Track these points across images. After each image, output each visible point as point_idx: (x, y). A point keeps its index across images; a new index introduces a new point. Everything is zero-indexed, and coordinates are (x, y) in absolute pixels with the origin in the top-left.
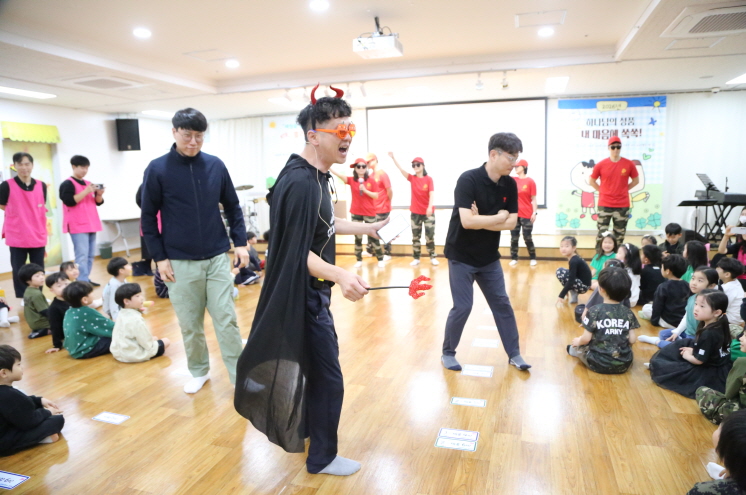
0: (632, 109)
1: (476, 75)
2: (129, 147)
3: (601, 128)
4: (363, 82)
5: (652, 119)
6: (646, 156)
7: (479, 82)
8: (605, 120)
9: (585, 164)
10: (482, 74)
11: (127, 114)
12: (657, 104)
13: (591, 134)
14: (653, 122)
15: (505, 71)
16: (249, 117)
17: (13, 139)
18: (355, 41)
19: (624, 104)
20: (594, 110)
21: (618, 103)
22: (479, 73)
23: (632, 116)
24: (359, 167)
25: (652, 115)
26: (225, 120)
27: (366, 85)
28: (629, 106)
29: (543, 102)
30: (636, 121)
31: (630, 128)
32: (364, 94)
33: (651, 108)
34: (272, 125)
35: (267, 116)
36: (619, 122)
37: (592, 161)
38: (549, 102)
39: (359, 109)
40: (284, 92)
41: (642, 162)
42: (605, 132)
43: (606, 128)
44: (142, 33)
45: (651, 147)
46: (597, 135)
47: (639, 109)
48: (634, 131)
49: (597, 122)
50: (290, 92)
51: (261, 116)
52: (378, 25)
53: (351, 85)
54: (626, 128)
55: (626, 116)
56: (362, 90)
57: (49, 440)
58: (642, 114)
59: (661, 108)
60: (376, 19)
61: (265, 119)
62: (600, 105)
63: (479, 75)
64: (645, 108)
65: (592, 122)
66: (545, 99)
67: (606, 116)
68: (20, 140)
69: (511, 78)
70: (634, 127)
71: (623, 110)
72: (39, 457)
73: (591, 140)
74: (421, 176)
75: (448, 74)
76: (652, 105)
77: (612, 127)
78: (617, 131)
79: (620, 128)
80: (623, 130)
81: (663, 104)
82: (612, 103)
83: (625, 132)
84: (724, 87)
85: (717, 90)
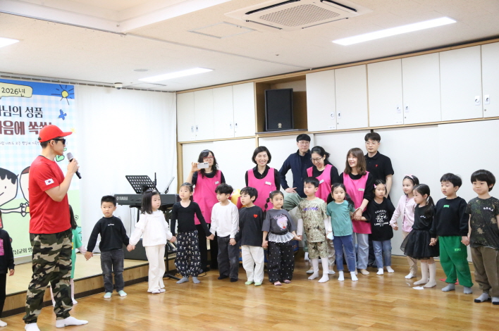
0: (39, 97)
3: (2, 119)
5: (61, 111)
8: (7, 108)
12: (65, 94)
14: (62, 116)
19: (29, 90)
21: (21, 87)
23: (39, 106)
25: (61, 107)
28: (34, 93)
30: (44, 113)
31: (39, 120)
33: (60, 98)
36: (24, 114)
42: (8, 124)
43: (9, 119)
47: (46, 97)
54: (33, 120)
55: (32, 105)
58: (50, 105)
59: (69, 100)
64: (53, 98)
67: (8, 103)
70: (43, 120)
71: (28, 99)
76: (60, 95)
77: (15, 118)
78: (22, 124)
79: (27, 121)
80: (31, 123)
81: (71, 95)
82: (15, 87)
83: (33, 126)
84: (127, 84)
85: (120, 86)
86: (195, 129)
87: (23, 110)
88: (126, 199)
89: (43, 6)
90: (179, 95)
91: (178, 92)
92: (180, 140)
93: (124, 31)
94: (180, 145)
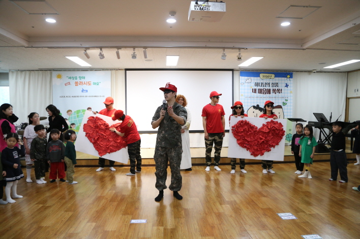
0: (277, 78)
1: (222, 50)
3: (262, 88)
5: (286, 84)
6: (284, 103)
7: (224, 54)
8: (264, 84)
9: (254, 107)
10: (226, 50)
12: (288, 76)
13: (257, 91)
14: (287, 86)
16: (41, 70)
19: (273, 76)
20: (259, 78)
21: (270, 75)
23: (277, 82)
25: (286, 82)
26: (22, 71)
28: (275, 77)
29: (231, 72)
30: (279, 85)
31: (276, 88)
34: (59, 77)
35: (54, 70)
36: (271, 85)
37: (258, 105)
38: (234, 72)
41: (283, 107)
42: (264, 90)
43: (265, 88)
45: (287, 99)
46: (260, 91)
47: (280, 78)
48: (278, 90)
49: (260, 85)
51: (51, 70)
54: (274, 88)
55: (274, 82)
56: (145, 53)
58: (282, 81)
59: (290, 79)
61: (53, 72)
62: (261, 75)
63: (224, 50)
64: (283, 78)
65: (257, 84)
66: (232, 70)
67: (264, 81)
70: (278, 88)
71: (273, 79)
73: (257, 94)
75: (206, 47)
76: (287, 77)
77: (267, 88)
78: (270, 90)
79: (271, 88)
80: (273, 90)
81: (291, 77)
82: (267, 75)
83: (274, 90)
84: (319, 70)
85: (315, 71)
86: (356, 91)
87: (270, 84)
88: (313, 124)
89: (268, 43)
90: (349, 74)
91: (348, 73)
92: (348, 96)
93: (304, 48)
94: (348, 99)
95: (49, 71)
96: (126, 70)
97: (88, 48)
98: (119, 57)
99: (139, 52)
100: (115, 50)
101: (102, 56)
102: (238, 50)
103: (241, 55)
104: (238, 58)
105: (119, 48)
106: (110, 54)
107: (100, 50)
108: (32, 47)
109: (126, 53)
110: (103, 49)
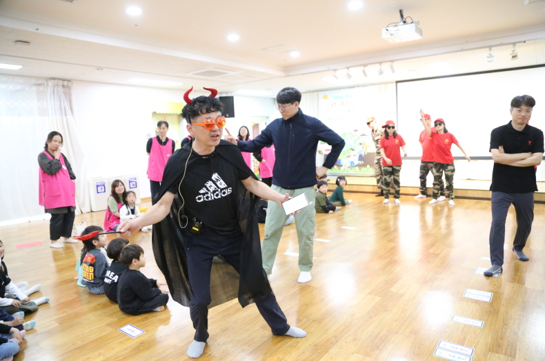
1: (488, 49)
2: (227, 115)
4: (392, 61)
7: (490, 54)
10: (493, 48)
11: (227, 93)
15: (514, 44)
16: (309, 92)
17: (157, 112)
18: (384, 30)
22: (490, 47)
24: (389, 128)
27: (395, 64)
32: (393, 71)
34: (325, 97)
35: (321, 90)
39: (391, 83)
40: (333, 72)
44: (233, 38)
50: (337, 72)
51: (317, 91)
52: (402, 16)
53: (383, 65)
56: (392, 67)
57: (158, 309)
60: (401, 11)
61: (320, 93)
63: (490, 49)
68: (162, 113)
69: (521, 50)
72: (151, 319)
74: (442, 132)
75: (462, 50)
95: (316, 93)
96: (397, 82)
97: (335, 70)
98: (366, 75)
99: (386, 67)
100: (362, 68)
101: (349, 76)
102: (512, 45)
103: (516, 51)
104: (513, 57)
105: (365, 65)
106: (356, 72)
107: (346, 70)
108: (288, 76)
109: (372, 70)
110: (350, 69)
